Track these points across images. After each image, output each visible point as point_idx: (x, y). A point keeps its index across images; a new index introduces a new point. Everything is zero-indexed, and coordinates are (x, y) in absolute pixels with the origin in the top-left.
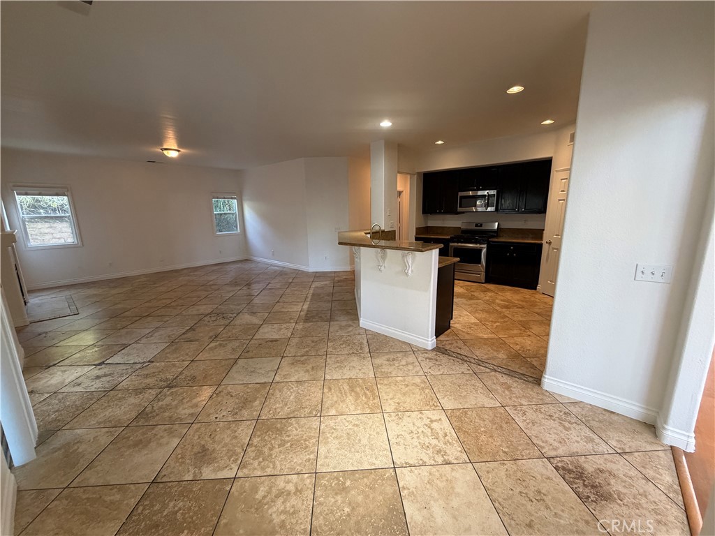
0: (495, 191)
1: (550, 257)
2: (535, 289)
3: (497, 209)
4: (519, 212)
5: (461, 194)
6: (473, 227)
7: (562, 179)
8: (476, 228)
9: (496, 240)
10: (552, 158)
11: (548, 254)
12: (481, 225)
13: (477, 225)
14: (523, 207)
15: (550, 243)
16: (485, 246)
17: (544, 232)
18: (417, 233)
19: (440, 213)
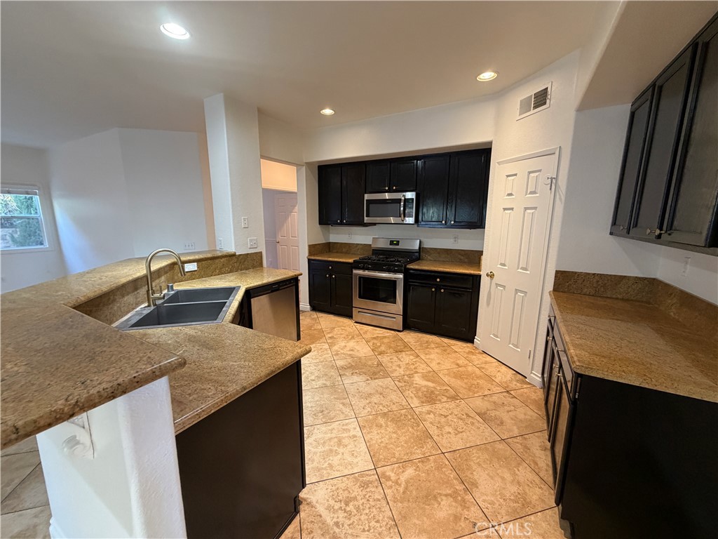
0: (414, 193)
1: (492, 296)
2: (472, 342)
3: (417, 221)
4: (447, 226)
5: (367, 197)
6: (388, 246)
7: (508, 176)
8: (391, 247)
9: (416, 267)
10: (491, 143)
11: (489, 292)
12: (398, 243)
13: (392, 243)
14: (453, 218)
15: (491, 276)
16: (401, 276)
17: (483, 258)
18: (310, 253)
19: (342, 224)
